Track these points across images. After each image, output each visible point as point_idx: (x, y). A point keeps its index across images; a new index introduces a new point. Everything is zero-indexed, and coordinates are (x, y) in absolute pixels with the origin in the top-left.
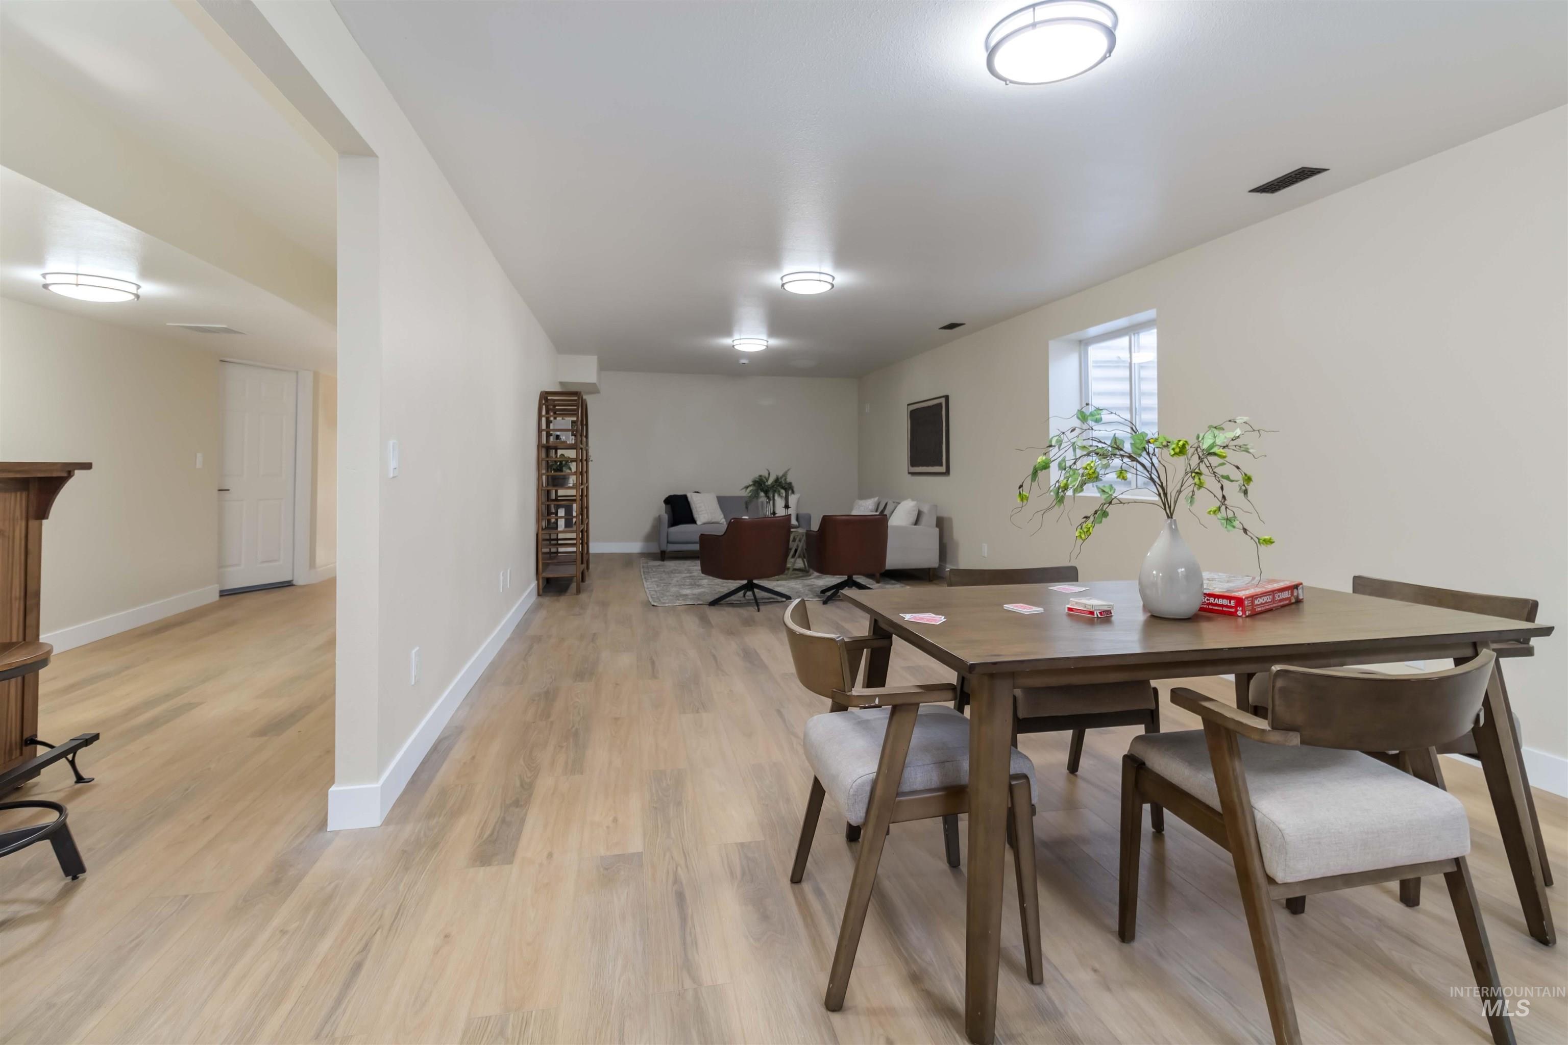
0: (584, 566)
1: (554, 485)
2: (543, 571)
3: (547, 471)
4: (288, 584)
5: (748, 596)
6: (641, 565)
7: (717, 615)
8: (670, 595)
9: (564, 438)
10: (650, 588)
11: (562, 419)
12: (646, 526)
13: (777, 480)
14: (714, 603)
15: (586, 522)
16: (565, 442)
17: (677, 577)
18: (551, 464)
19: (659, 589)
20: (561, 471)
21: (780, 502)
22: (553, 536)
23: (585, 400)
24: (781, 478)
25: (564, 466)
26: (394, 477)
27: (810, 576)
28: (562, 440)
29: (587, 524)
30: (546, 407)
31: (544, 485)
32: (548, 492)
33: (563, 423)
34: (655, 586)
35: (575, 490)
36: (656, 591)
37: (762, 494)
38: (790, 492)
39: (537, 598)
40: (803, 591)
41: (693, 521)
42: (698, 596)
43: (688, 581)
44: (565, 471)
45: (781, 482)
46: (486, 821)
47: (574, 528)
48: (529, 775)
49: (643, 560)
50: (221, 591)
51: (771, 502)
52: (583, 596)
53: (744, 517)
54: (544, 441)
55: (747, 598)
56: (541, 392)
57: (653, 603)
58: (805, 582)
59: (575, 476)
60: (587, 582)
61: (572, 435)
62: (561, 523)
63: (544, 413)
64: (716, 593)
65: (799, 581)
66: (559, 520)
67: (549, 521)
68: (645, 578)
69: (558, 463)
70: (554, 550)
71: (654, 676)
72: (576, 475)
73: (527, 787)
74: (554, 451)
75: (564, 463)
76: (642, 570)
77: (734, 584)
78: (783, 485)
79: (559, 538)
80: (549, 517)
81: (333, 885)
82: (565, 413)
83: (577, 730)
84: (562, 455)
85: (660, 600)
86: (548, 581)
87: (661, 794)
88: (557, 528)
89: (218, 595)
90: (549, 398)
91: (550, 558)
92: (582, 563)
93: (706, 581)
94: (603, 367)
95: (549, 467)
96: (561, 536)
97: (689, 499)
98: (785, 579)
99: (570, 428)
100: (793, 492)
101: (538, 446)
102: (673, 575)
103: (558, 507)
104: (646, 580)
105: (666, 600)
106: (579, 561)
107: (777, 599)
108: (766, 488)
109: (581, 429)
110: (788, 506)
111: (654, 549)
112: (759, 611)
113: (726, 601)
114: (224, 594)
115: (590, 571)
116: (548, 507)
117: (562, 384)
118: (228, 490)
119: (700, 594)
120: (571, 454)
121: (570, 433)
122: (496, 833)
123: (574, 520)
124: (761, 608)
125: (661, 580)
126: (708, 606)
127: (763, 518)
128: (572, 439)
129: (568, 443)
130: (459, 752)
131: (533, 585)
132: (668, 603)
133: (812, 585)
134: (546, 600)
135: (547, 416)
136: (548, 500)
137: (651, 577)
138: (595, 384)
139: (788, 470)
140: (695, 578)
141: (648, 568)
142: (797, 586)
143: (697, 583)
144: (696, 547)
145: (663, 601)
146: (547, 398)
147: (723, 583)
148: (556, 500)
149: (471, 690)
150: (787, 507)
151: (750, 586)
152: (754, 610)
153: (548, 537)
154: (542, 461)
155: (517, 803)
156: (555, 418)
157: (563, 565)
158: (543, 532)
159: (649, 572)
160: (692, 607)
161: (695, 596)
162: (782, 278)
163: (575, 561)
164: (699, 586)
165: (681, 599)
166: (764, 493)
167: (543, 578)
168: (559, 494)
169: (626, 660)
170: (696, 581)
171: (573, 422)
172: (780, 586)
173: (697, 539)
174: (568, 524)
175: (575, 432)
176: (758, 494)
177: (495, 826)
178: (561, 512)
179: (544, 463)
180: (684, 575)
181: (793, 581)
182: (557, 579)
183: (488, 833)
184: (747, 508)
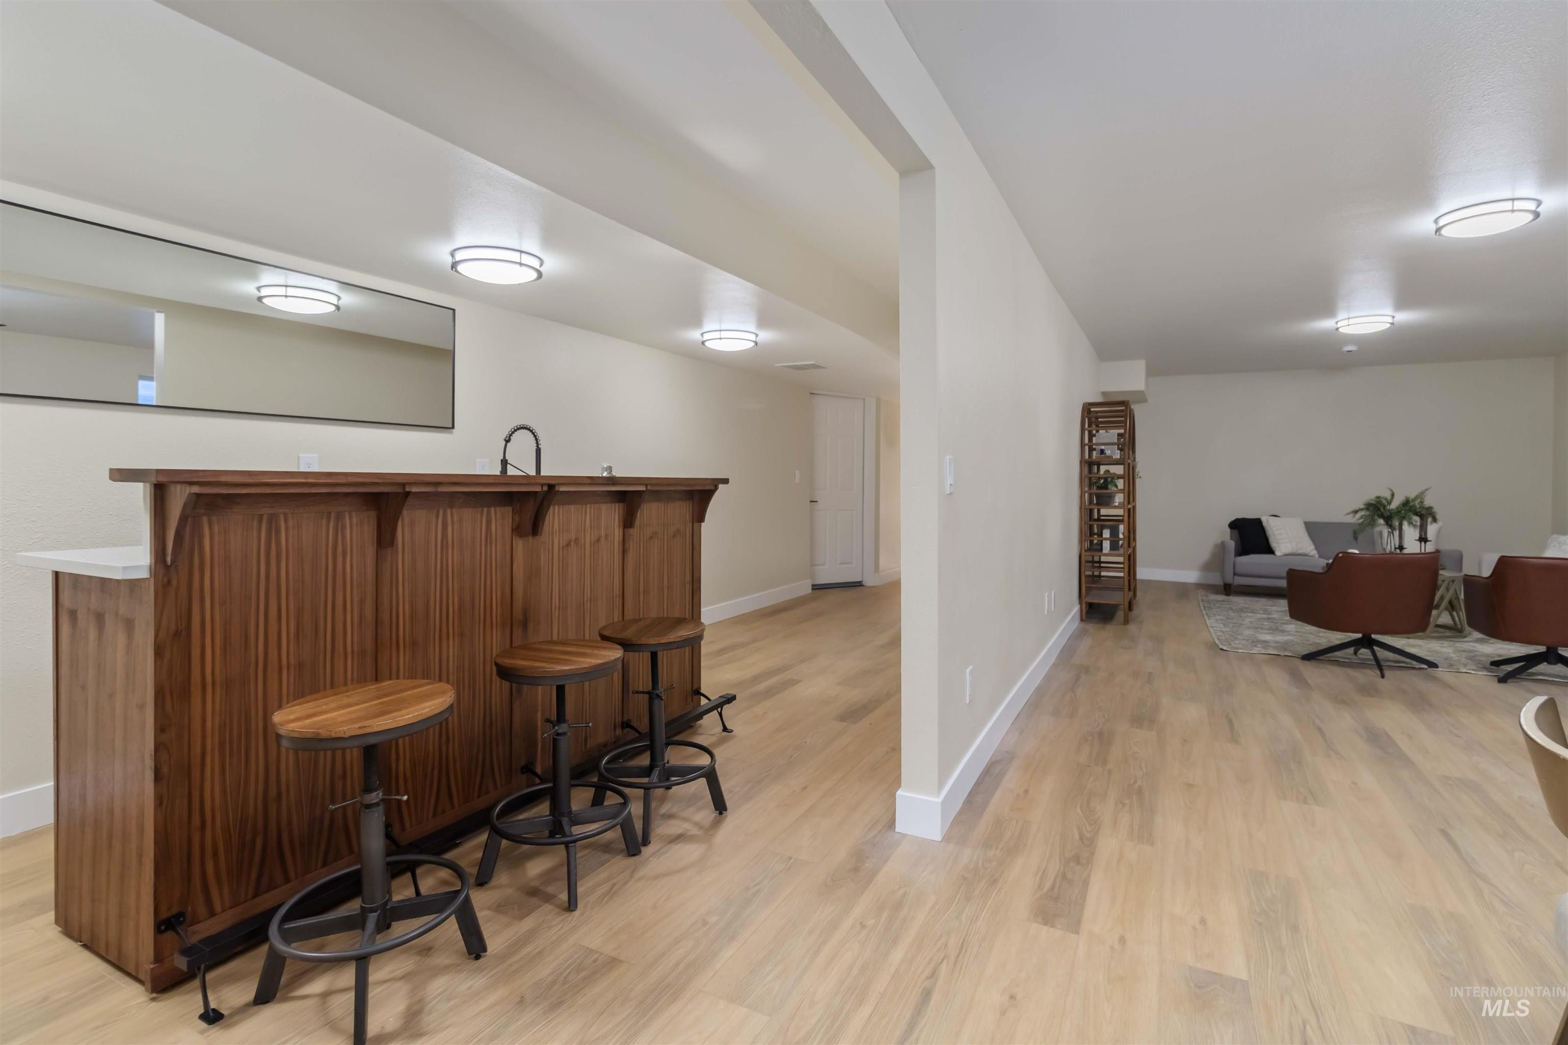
0: (1131, 593)
1: (1098, 504)
2: (1087, 594)
3: (1090, 489)
4: (859, 584)
5: (1362, 654)
6: (1200, 598)
7: (1312, 672)
8: (1244, 639)
9: (1109, 452)
10: (1215, 627)
11: (1106, 432)
12: (1204, 553)
13: (1406, 503)
14: (1310, 657)
15: (1134, 545)
16: (1110, 457)
17: (1249, 619)
18: (1094, 481)
19: (1227, 629)
20: (1107, 488)
21: (1411, 535)
22: (1096, 559)
23: (1133, 410)
24: (1414, 500)
25: (1110, 483)
26: (950, 494)
27: (1465, 637)
28: (1107, 454)
29: (1134, 549)
30: (1088, 419)
31: (1087, 504)
32: (1091, 511)
33: (1107, 436)
34: (1222, 626)
35: (1122, 510)
36: (1223, 632)
37: (1381, 521)
38: (1430, 520)
39: (1080, 623)
40: (1457, 658)
41: (1270, 551)
42: (1284, 646)
43: (1266, 623)
44: (1111, 490)
45: (1414, 506)
46: (1044, 871)
47: (1121, 551)
48: (1089, 829)
49: (1201, 593)
50: (813, 585)
51: (1397, 533)
52: (1132, 627)
53: (1350, 551)
54: (1087, 457)
55: (1361, 656)
56: (1084, 404)
57: (1221, 646)
58: (1458, 645)
59: (1122, 495)
60: (1136, 611)
61: (1118, 449)
62: (1106, 545)
63: (1087, 426)
64: (1310, 645)
65: (1446, 643)
66: (1104, 541)
67: (1091, 542)
68: (1207, 614)
69: (1102, 481)
70: (1096, 573)
71: (1234, 739)
72: (1124, 493)
73: (1088, 843)
74: (1096, 466)
75: (1109, 479)
76: (1201, 604)
77: (1337, 637)
78: (1418, 510)
79: (1102, 560)
80: (1092, 538)
81: (902, 891)
82: (1109, 425)
83: (1140, 788)
84: (1107, 471)
85: (1230, 644)
86: (1091, 606)
87: (1264, 905)
88: (1101, 550)
89: (810, 588)
90: (1092, 410)
91: (1093, 582)
92: (1129, 590)
93: (1293, 626)
94: (1151, 372)
95: (1091, 485)
96: (1103, 559)
97: (1264, 524)
98: (1422, 638)
99: (1116, 441)
100: (1435, 520)
101: (1081, 462)
102: (1244, 615)
103: (1102, 528)
104: (1209, 617)
105: (1239, 644)
106: (1126, 589)
107: (1412, 665)
108: (1388, 513)
109: (1128, 443)
110: (1427, 538)
111: (1216, 579)
112: (1383, 676)
113: (1328, 657)
114: (815, 587)
115: (1137, 599)
116: (1091, 527)
117: (1104, 394)
118: (817, 502)
119: (1286, 643)
120: (1118, 470)
121: (1116, 446)
122: (1056, 889)
123: (1121, 542)
124: (1387, 673)
125: (1227, 619)
126: (1300, 660)
127: (1384, 554)
128: (1118, 453)
129: (1114, 457)
130: (1012, 780)
131: (1076, 609)
132: (1242, 649)
133: (1471, 651)
134: (1091, 627)
135: (1090, 429)
136: (1090, 520)
137: (1214, 614)
138: (1142, 392)
139: (1426, 490)
140: (1276, 621)
141: (1208, 602)
142: (1444, 650)
143: (1280, 628)
144: (1283, 583)
145: (1236, 646)
146: (1089, 409)
147: (1319, 633)
148: (1099, 520)
149: (1019, 714)
150: (1423, 539)
151: (1367, 642)
152: (1374, 674)
153: (1090, 559)
154: (1085, 477)
155: (1077, 859)
156: (1097, 431)
157: (1106, 590)
158: (1087, 553)
159: (1211, 608)
160: (1279, 658)
161: (1278, 645)
162: (1436, 221)
163: (1122, 589)
164: (1283, 631)
165: (1259, 646)
166: (1384, 520)
167: (1086, 603)
168: (1102, 514)
169: (1193, 713)
170: (1277, 624)
171: (1119, 435)
172: (1414, 646)
173: (1285, 575)
174: (1114, 546)
175: (1120, 446)
176: (1374, 521)
177: (1055, 880)
178: (1106, 533)
179: (1087, 480)
180: (1259, 616)
181: (1434, 641)
182: (1099, 605)
183: (1048, 885)
184: (1356, 538)
